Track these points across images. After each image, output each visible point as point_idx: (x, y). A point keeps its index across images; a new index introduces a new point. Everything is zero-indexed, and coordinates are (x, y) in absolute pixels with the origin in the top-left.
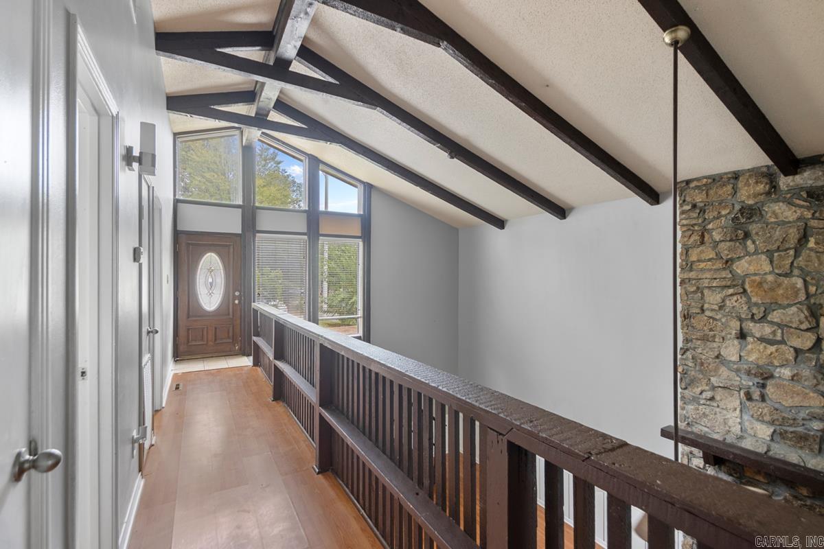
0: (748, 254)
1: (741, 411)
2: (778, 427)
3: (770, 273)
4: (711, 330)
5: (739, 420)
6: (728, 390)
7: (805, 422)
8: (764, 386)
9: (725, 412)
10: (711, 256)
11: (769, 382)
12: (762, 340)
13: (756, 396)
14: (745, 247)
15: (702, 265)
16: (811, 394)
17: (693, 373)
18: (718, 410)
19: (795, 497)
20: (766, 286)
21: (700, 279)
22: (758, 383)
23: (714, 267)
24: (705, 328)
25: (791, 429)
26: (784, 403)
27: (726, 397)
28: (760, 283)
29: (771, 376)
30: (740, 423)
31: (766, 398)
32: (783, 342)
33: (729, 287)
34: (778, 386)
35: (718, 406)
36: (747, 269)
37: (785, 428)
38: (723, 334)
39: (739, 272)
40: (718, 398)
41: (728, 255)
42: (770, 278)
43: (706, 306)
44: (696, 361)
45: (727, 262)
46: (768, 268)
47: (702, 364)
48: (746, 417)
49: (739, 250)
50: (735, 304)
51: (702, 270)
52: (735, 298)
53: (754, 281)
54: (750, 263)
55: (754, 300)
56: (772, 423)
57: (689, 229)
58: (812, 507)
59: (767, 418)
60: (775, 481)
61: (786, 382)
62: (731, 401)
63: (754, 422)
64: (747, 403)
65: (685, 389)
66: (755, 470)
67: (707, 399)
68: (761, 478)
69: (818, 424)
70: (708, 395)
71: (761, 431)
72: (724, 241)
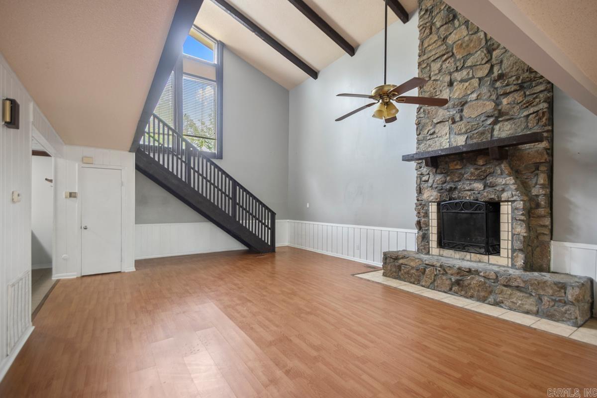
0: (455, 29)
1: (450, 133)
2: (469, 134)
3: (467, 35)
4: (434, 89)
5: (448, 140)
6: (442, 123)
7: (483, 123)
8: (462, 111)
9: (441, 139)
10: (435, 39)
11: (465, 107)
12: (462, 81)
13: (457, 119)
14: (454, 25)
15: (430, 48)
16: (487, 103)
17: (424, 121)
18: (437, 139)
19: (476, 169)
20: (464, 45)
21: (429, 57)
22: (459, 110)
23: (437, 46)
24: (431, 89)
25: (476, 131)
26: (472, 117)
27: (442, 128)
28: (461, 44)
29: (466, 103)
30: (449, 142)
31: (463, 117)
32: (473, 77)
33: (445, 54)
34: (470, 107)
35: (437, 137)
36: (455, 38)
37: (473, 132)
38: (441, 88)
39: (450, 42)
40: (437, 131)
41: (444, 34)
42: (467, 38)
43: (432, 74)
44: (426, 112)
45: (444, 39)
46: (465, 33)
47: (429, 113)
48: (452, 136)
49: (450, 29)
50: (448, 65)
51: (430, 51)
52: (448, 61)
53: (458, 45)
54: (456, 35)
55: (458, 57)
56: (466, 133)
57: (423, 27)
58: (485, 171)
59: (463, 131)
60: (466, 165)
61: (474, 102)
62: (444, 129)
63: (456, 136)
64: (453, 126)
65: (420, 134)
66: (455, 163)
67: (431, 134)
68: (458, 167)
69: (491, 120)
70: (432, 131)
71: (460, 141)
72: (442, 26)
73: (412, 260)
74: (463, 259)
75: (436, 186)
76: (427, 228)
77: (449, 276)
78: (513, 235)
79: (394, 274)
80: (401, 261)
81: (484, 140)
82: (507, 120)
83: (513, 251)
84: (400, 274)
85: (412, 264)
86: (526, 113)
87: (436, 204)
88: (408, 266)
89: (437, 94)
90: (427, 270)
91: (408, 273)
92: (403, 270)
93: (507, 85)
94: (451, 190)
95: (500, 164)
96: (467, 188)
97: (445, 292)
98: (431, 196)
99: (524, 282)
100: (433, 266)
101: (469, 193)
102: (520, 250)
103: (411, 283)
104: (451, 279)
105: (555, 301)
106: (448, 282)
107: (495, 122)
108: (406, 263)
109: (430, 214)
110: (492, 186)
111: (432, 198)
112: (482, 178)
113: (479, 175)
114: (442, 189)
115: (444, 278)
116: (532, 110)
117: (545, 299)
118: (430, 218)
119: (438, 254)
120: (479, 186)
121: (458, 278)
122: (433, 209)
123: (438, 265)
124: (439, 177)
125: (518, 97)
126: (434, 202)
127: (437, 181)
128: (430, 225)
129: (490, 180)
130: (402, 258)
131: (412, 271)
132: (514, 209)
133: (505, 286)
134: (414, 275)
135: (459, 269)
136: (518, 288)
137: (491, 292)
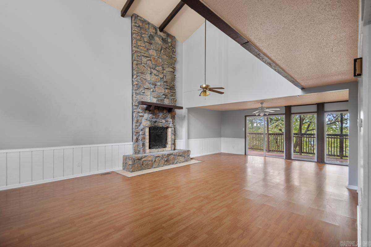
0: (152, 49)
1: (150, 95)
4: (144, 70)
6: (148, 89)
7: (162, 96)
8: (155, 88)
9: (147, 96)
10: (144, 46)
11: (156, 87)
12: (155, 75)
13: (154, 90)
14: (151, 47)
15: (141, 48)
16: (163, 89)
17: (140, 84)
18: (145, 96)
19: (163, 114)
20: (156, 60)
21: (141, 52)
23: (144, 50)
25: (159, 99)
26: (158, 92)
28: (154, 58)
29: (156, 85)
30: (150, 99)
31: (156, 91)
32: (158, 76)
33: (148, 57)
34: (158, 87)
38: (147, 72)
39: (150, 53)
40: (145, 92)
41: (148, 47)
42: (156, 57)
43: (142, 62)
45: (147, 49)
46: (156, 55)
47: (142, 81)
48: (151, 97)
50: (149, 63)
51: (141, 49)
52: (149, 61)
53: (153, 57)
54: (152, 52)
55: (153, 63)
56: (156, 98)
57: (137, 33)
58: (166, 116)
59: (156, 96)
60: (159, 112)
61: (159, 86)
62: (148, 93)
63: (153, 98)
64: (152, 93)
65: (137, 90)
66: (156, 110)
67: (143, 93)
68: (157, 112)
69: (164, 96)
70: (143, 91)
71: (154, 101)
72: (147, 42)
73: (149, 157)
74: (158, 152)
75: (149, 119)
76: (144, 140)
77: (164, 159)
78: (171, 139)
79: (140, 168)
80: (143, 159)
81: (162, 103)
82: (168, 98)
83: (172, 144)
84: (142, 167)
85: (150, 159)
86: (172, 98)
87: (148, 128)
88: (146, 161)
89: (145, 74)
90: (157, 159)
91: (147, 164)
92: (145, 164)
93: (167, 86)
94: (155, 122)
95: (169, 114)
96: (161, 122)
97: (163, 166)
98: (147, 124)
99: (182, 153)
100: (158, 157)
101: (161, 124)
102: (173, 144)
103: (149, 169)
104: (165, 160)
105: (187, 156)
106: (164, 161)
107: (165, 98)
108: (146, 159)
109: (146, 133)
110: (167, 121)
111: (147, 125)
112: (164, 118)
113: (164, 117)
114: (152, 121)
115: (162, 160)
116: (173, 98)
117: (186, 156)
118: (146, 135)
119: (149, 152)
120: (164, 121)
121: (167, 158)
122: (147, 130)
123: (161, 155)
124: (150, 115)
125: (169, 91)
126: (148, 127)
127: (150, 117)
128: (146, 138)
129: (167, 119)
130: (144, 158)
131: (149, 163)
132: (172, 130)
133: (178, 156)
134: (150, 164)
135: (168, 154)
136: (181, 156)
137: (175, 160)
